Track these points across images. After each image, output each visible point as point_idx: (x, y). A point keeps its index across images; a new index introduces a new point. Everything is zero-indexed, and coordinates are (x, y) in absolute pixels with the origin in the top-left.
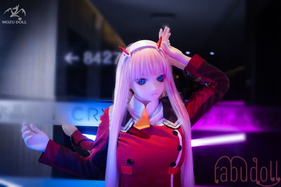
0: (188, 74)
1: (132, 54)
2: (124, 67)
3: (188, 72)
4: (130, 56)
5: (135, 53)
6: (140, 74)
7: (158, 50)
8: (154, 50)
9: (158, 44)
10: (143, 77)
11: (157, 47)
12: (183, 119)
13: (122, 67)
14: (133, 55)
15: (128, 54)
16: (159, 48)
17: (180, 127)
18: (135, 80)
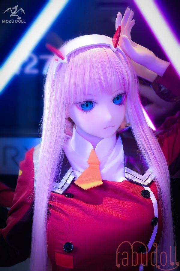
0: (163, 89)
1: (69, 57)
2: (56, 81)
3: (162, 86)
4: (65, 61)
5: (74, 57)
6: (84, 94)
7: (115, 50)
8: (108, 51)
9: (115, 39)
10: (89, 98)
11: (112, 46)
12: (158, 167)
13: (53, 81)
14: (71, 61)
15: (63, 58)
16: (115, 47)
17: (153, 182)
18: (76, 103)
